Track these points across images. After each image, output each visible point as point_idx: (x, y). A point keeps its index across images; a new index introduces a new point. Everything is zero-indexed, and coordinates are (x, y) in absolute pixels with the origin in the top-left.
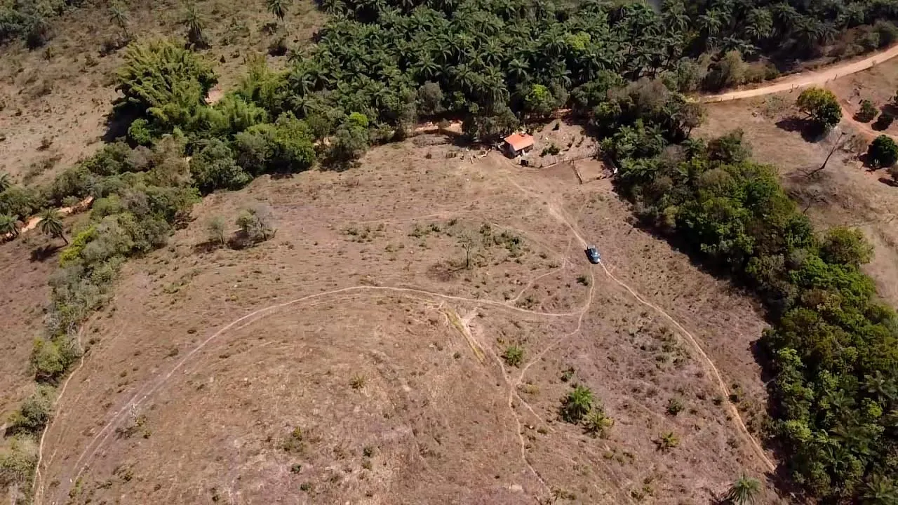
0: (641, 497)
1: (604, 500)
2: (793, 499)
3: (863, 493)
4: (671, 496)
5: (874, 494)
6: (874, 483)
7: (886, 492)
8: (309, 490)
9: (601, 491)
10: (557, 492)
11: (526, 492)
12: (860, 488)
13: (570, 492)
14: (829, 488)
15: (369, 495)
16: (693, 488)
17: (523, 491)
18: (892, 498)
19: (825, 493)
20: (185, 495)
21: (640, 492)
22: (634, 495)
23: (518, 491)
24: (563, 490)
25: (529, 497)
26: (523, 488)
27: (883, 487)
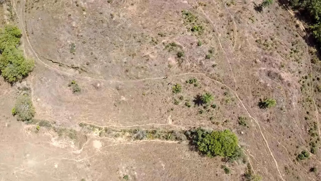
0: (230, 5)
1: (216, 6)
2: (284, 7)
3: (309, 6)
4: (241, 5)
5: (313, 7)
6: (314, 3)
7: (317, 6)
8: (111, 3)
9: (216, 3)
10: (200, 3)
11: (189, 3)
12: (309, 4)
13: (204, 3)
14: (298, 3)
15: (132, 5)
16: (249, 2)
17: (188, 3)
18: (319, 9)
19: (296, 5)
20: (66, 4)
21: (229, 3)
22: (227, 4)
23: (186, 3)
24: (202, 3)
25: (190, 5)
26: (188, 2)
27: (317, 4)
